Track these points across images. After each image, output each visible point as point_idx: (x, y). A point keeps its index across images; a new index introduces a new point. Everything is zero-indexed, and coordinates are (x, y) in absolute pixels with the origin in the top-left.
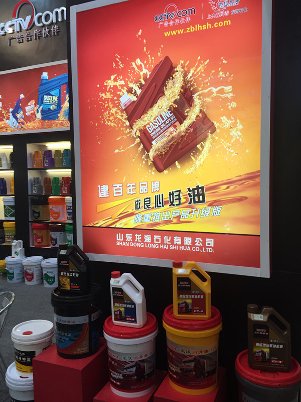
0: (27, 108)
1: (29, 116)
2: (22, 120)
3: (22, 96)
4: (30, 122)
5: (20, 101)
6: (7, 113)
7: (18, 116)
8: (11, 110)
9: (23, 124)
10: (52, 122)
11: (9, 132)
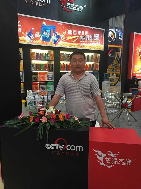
0: (35, 34)
1: (37, 38)
2: (33, 39)
3: (33, 29)
4: (37, 40)
5: (32, 30)
6: (24, 34)
7: (31, 37)
8: (27, 33)
9: (34, 41)
10: (47, 42)
11: (25, 43)
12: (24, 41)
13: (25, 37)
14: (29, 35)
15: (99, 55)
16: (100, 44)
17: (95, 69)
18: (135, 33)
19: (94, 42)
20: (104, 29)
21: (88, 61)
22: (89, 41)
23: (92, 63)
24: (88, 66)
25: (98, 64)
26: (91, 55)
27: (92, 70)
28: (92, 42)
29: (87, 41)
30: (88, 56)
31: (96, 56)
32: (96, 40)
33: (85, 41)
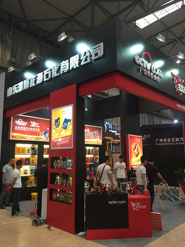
2: (47, 137)
5: (47, 130)
6: (41, 133)
7: (46, 135)
8: (43, 132)
11: (42, 140)
12: (41, 139)
13: (42, 135)
14: (44, 134)
15: (98, 148)
16: (99, 139)
17: (95, 161)
18: (129, 135)
19: (94, 138)
20: (101, 127)
21: (89, 154)
22: (91, 137)
23: (92, 156)
24: (89, 159)
25: (98, 156)
26: (91, 148)
27: (93, 162)
28: (92, 138)
29: (89, 137)
30: (89, 149)
31: (96, 149)
32: (95, 136)
33: (87, 137)
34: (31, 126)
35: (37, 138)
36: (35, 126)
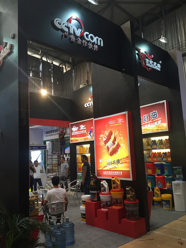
19: (151, 123)
20: (165, 101)
34: (80, 129)
35: (85, 139)
36: (83, 129)
